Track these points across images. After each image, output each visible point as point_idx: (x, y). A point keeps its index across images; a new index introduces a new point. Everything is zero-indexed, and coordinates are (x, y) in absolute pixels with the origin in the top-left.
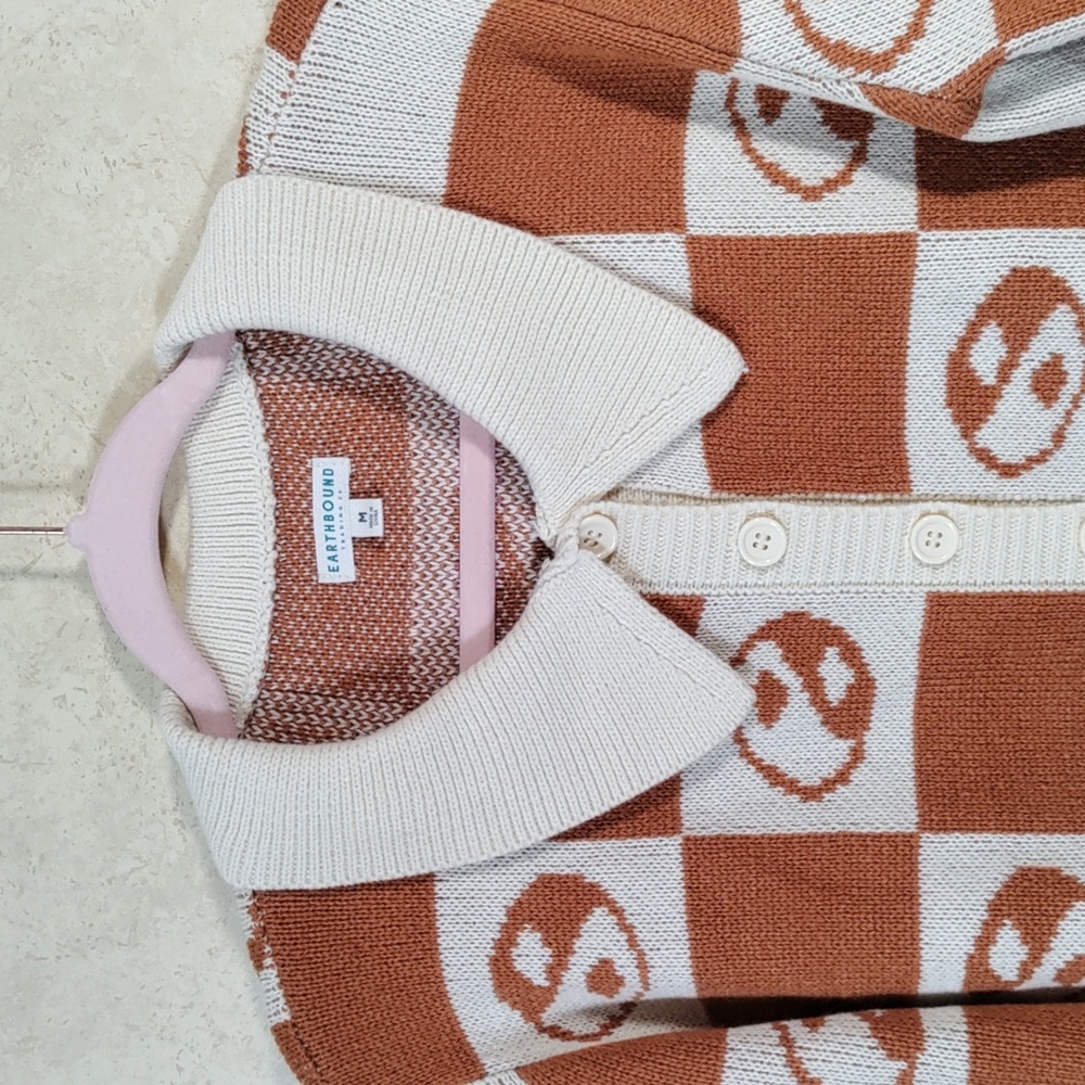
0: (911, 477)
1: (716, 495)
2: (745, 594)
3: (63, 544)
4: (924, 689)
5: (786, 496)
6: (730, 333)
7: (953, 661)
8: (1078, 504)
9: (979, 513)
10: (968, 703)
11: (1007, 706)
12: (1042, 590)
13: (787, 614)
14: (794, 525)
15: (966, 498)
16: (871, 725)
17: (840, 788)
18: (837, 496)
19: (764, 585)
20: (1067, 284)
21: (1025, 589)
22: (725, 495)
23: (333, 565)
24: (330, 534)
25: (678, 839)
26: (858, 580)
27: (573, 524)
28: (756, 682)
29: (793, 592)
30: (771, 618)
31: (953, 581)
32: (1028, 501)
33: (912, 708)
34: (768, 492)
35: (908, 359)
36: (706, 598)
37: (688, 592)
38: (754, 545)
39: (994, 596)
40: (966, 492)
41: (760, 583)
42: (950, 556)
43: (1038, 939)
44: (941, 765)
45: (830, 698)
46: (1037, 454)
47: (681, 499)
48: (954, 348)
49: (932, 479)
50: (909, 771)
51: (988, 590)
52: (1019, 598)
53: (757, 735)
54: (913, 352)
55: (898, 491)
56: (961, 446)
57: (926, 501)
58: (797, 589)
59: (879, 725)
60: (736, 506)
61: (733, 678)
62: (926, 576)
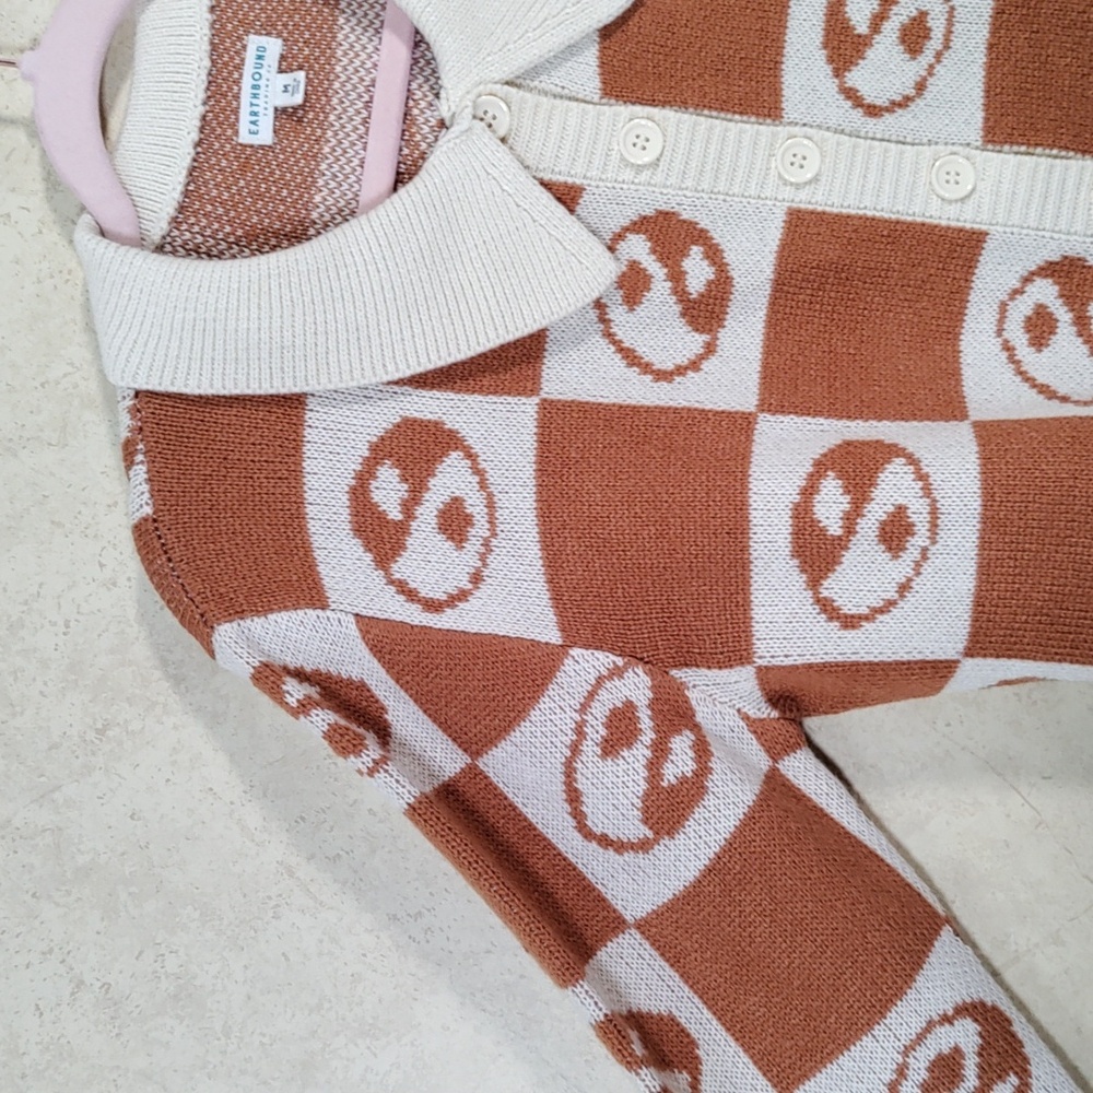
3: (15, 80)
13: (659, 212)
23: (253, 128)
24: (255, 101)
28: (623, 268)
43: (859, 490)
45: (690, 289)
46: (901, 99)
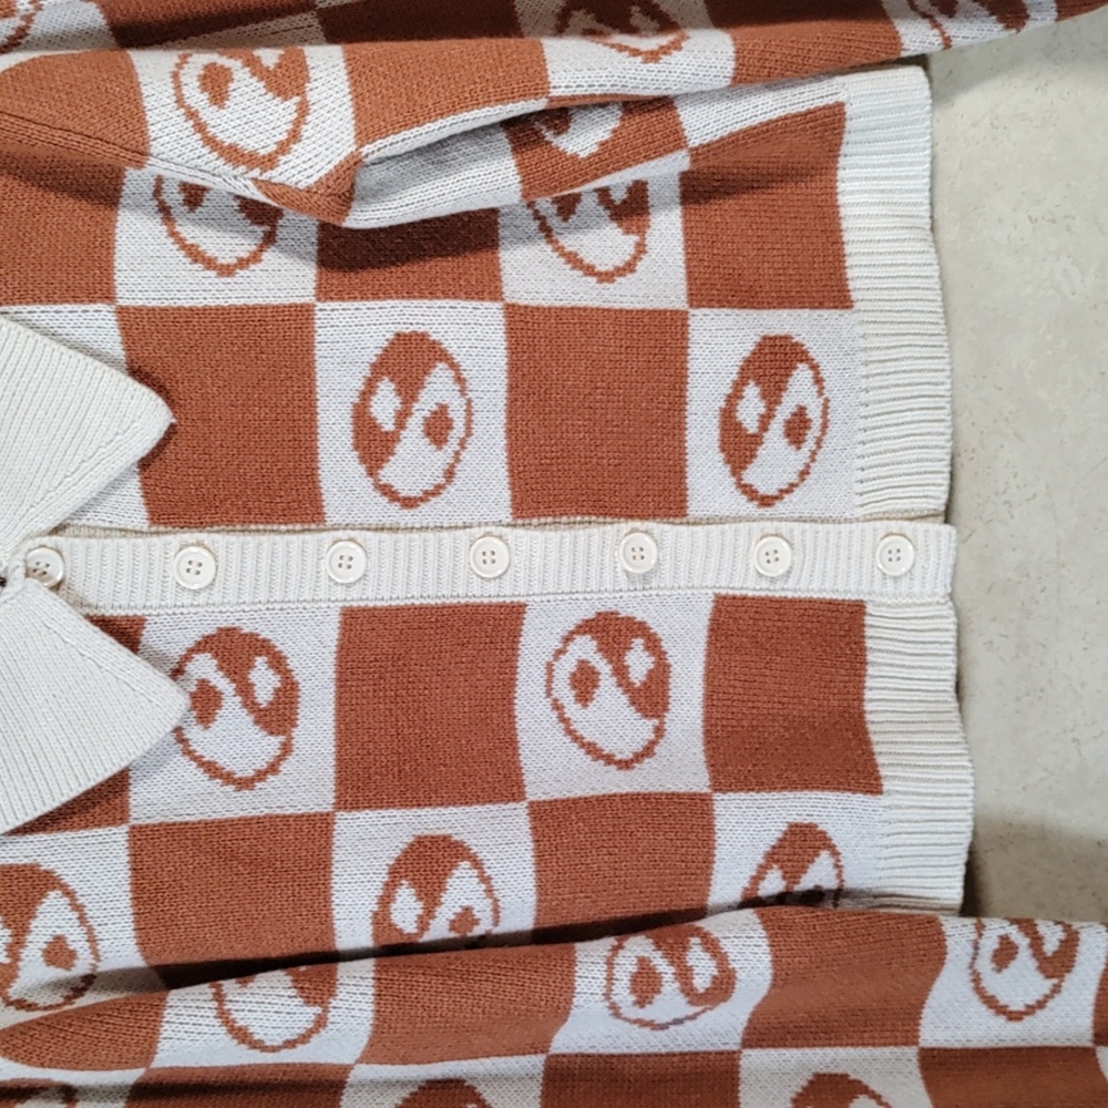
0: (325, 510)
1: (153, 529)
2: (182, 614)
4: (342, 690)
5: (216, 528)
6: (160, 389)
7: (365, 665)
8: (468, 530)
9: (383, 539)
10: (381, 700)
11: (414, 701)
12: (439, 602)
13: (220, 629)
14: (221, 553)
15: (374, 527)
16: (298, 722)
17: (271, 778)
18: (261, 527)
19: (198, 606)
20: (443, 346)
21: (425, 602)
22: (162, 528)
25: (125, 828)
26: (282, 599)
27: (21, 556)
28: (193, 689)
29: (224, 610)
30: (206, 634)
31: (364, 597)
32: (427, 528)
33: (333, 706)
34: (200, 525)
35: (318, 410)
36: (147, 618)
37: (131, 613)
38: (188, 570)
39: (398, 609)
40: (374, 521)
41: (195, 603)
42: (359, 575)
43: (430, 896)
44: (358, 754)
45: (259, 700)
46: (432, 488)
47: (123, 533)
48: (357, 400)
49: (343, 511)
50: (331, 760)
51: (394, 603)
52: (421, 611)
53: (195, 733)
54: (322, 404)
55: (314, 521)
56: (368, 482)
57: (337, 529)
58: (228, 607)
59: (306, 722)
60: (170, 538)
61: (168, 685)
62: (340, 593)
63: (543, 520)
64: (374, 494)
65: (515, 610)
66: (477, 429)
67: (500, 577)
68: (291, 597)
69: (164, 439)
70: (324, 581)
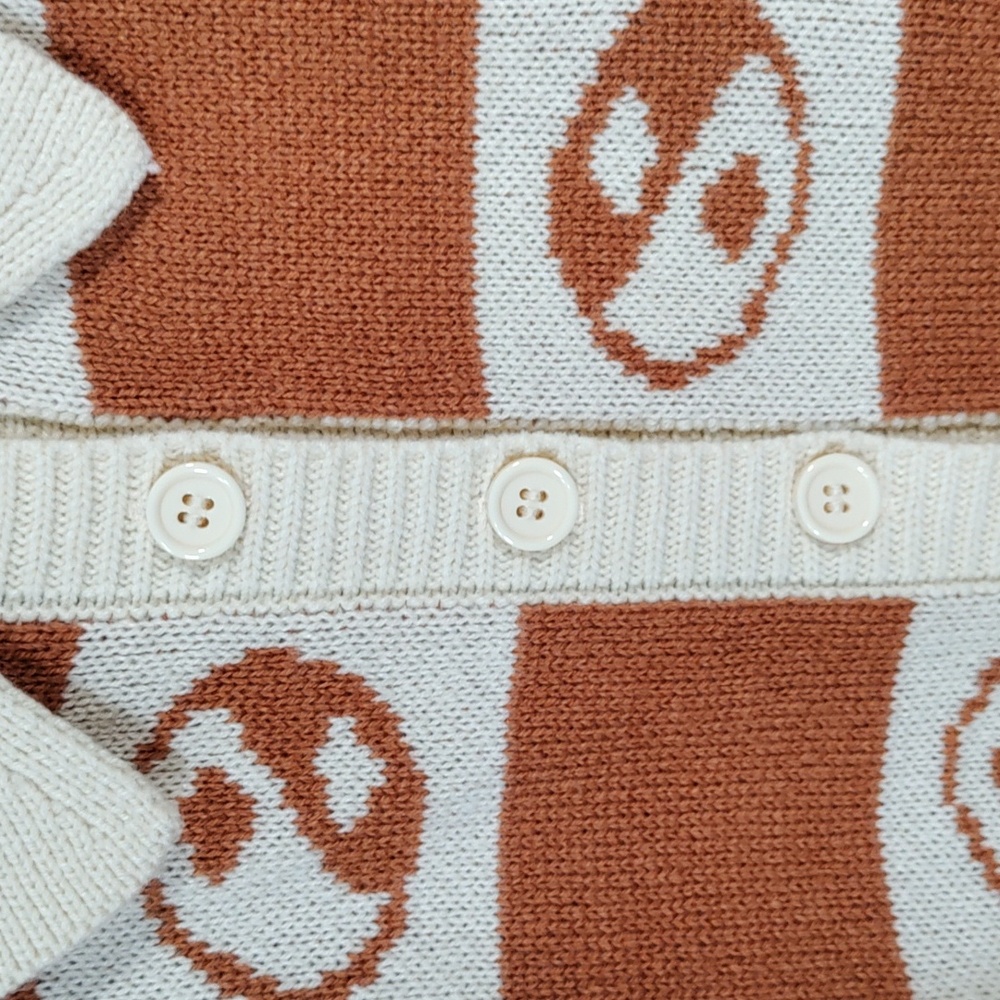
0: (488, 386)
1: (103, 420)
2: (165, 617)
4: (519, 789)
5: (245, 421)
6: (125, 99)
7: (572, 734)
8: (791, 437)
9: (614, 453)
10: (599, 810)
11: (670, 812)
12: (731, 596)
13: (251, 654)
14: (258, 479)
15: (591, 427)
16: (419, 862)
17: (359, 992)
18: (347, 421)
19: (204, 599)
20: (762, 15)
21: (700, 596)
22: (122, 420)
26: (390, 584)
28: (188, 790)
29: (261, 609)
30: (220, 663)
31: (570, 582)
32: (702, 433)
33: (496, 826)
34: (210, 414)
35: (477, 162)
36: (85, 625)
37: (47, 615)
38: (181, 518)
39: (645, 610)
40: (591, 415)
41: (196, 592)
42: (562, 533)
44: (551, 935)
45: (338, 817)
46: (717, 344)
47: (32, 429)
48: (562, 143)
49: (527, 390)
51: (634, 598)
52: (690, 615)
53: (191, 896)
54: (486, 147)
55: (463, 412)
56: (579, 329)
57: (517, 431)
58: (270, 603)
59: (435, 860)
60: (141, 441)
61: (131, 788)
62: (518, 574)
63: (945, 419)
64: (593, 353)
65: (889, 614)
66: (817, 217)
67: (857, 543)
68: (412, 581)
69: (128, 212)
70: (483, 546)
